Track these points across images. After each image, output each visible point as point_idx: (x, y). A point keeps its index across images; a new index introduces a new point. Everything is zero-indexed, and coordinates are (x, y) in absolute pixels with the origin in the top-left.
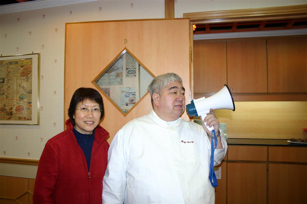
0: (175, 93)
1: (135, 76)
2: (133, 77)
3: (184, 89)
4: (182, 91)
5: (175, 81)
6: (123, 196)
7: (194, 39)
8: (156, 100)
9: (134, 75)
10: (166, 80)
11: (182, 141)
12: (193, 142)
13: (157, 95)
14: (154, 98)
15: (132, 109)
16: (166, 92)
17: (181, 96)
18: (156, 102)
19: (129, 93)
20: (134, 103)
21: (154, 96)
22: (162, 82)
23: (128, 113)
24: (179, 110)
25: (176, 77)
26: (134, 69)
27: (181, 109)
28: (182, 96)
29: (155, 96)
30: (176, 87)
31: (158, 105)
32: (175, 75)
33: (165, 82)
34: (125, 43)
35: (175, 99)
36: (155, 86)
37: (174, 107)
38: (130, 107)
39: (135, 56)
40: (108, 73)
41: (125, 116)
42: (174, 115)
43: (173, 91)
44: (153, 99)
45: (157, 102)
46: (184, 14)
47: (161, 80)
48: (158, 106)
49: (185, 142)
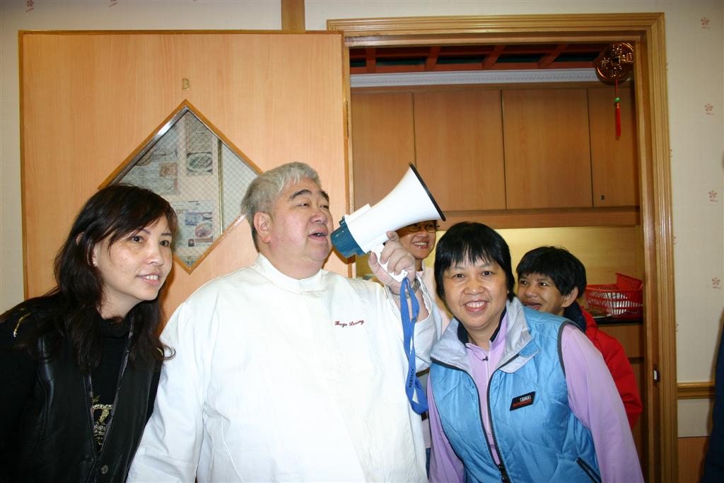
0: (305, 205)
1: (210, 171)
2: (206, 174)
3: (325, 195)
4: (323, 202)
5: (302, 178)
6: (194, 469)
7: (353, 86)
8: (265, 228)
9: (209, 168)
10: (281, 178)
11: (338, 323)
12: (362, 322)
13: (263, 217)
14: (258, 225)
15: (207, 254)
16: (284, 205)
17: (320, 211)
18: (262, 233)
19: (196, 214)
20: (211, 239)
21: (258, 220)
22: (272, 185)
23: (196, 267)
24: (321, 245)
25: (303, 169)
26: (209, 155)
27: (325, 242)
28: (324, 210)
29: (261, 219)
30: (307, 191)
31: (269, 239)
32: (301, 166)
33: (280, 183)
34: (184, 88)
35: (306, 219)
36: (257, 197)
37: (307, 240)
38: (201, 248)
39: (212, 122)
40: (140, 165)
41: (190, 274)
42: (309, 260)
43: (300, 200)
44: (256, 228)
45: (267, 233)
46: (328, 21)
47: (270, 179)
48: (268, 243)
49: (344, 325)
